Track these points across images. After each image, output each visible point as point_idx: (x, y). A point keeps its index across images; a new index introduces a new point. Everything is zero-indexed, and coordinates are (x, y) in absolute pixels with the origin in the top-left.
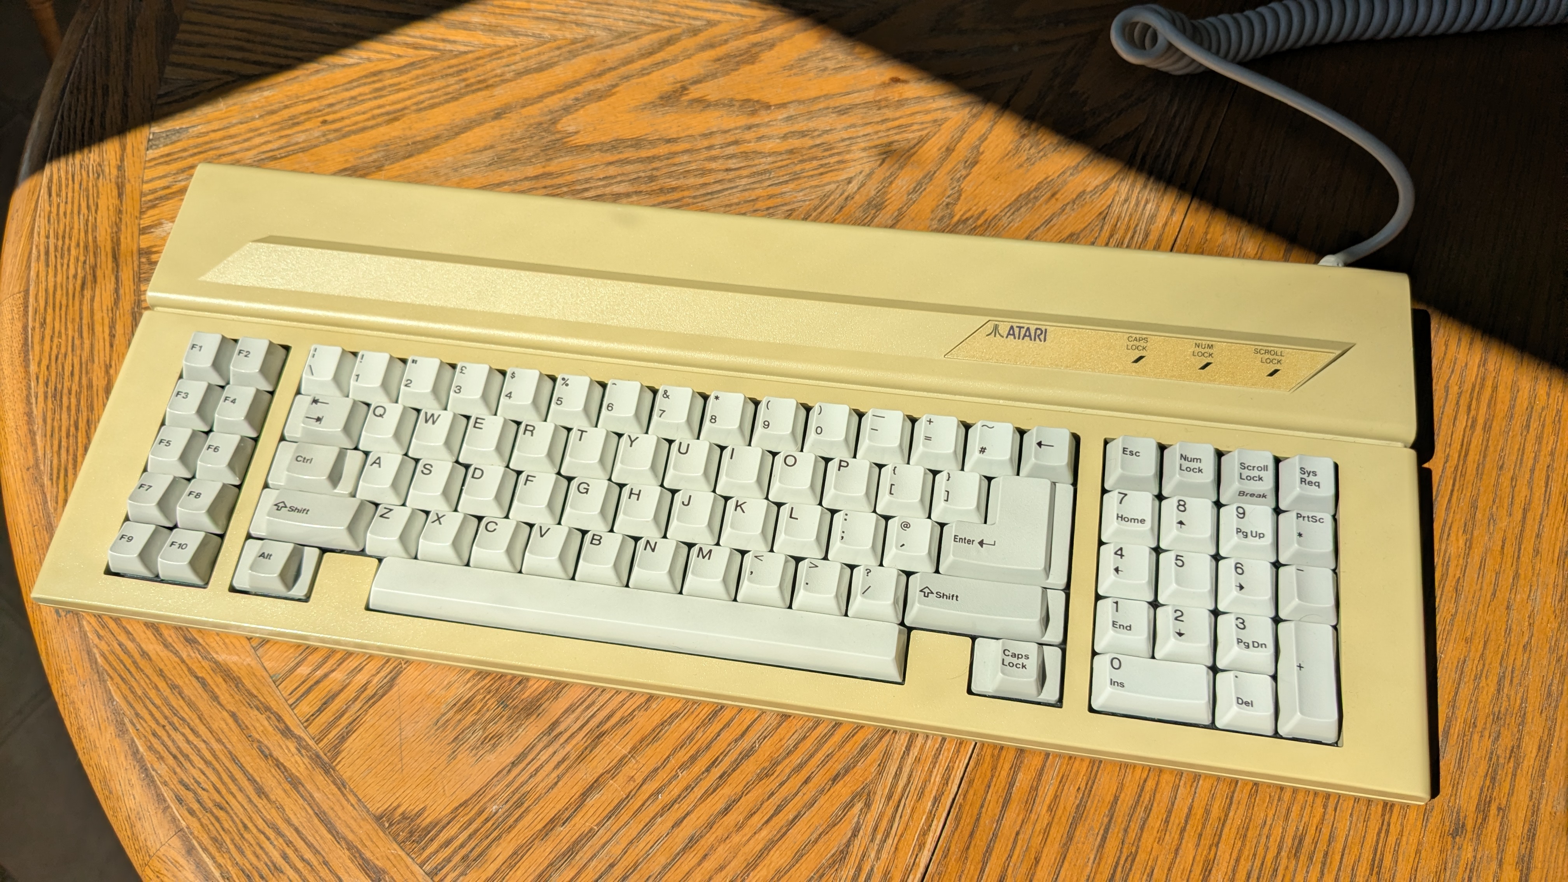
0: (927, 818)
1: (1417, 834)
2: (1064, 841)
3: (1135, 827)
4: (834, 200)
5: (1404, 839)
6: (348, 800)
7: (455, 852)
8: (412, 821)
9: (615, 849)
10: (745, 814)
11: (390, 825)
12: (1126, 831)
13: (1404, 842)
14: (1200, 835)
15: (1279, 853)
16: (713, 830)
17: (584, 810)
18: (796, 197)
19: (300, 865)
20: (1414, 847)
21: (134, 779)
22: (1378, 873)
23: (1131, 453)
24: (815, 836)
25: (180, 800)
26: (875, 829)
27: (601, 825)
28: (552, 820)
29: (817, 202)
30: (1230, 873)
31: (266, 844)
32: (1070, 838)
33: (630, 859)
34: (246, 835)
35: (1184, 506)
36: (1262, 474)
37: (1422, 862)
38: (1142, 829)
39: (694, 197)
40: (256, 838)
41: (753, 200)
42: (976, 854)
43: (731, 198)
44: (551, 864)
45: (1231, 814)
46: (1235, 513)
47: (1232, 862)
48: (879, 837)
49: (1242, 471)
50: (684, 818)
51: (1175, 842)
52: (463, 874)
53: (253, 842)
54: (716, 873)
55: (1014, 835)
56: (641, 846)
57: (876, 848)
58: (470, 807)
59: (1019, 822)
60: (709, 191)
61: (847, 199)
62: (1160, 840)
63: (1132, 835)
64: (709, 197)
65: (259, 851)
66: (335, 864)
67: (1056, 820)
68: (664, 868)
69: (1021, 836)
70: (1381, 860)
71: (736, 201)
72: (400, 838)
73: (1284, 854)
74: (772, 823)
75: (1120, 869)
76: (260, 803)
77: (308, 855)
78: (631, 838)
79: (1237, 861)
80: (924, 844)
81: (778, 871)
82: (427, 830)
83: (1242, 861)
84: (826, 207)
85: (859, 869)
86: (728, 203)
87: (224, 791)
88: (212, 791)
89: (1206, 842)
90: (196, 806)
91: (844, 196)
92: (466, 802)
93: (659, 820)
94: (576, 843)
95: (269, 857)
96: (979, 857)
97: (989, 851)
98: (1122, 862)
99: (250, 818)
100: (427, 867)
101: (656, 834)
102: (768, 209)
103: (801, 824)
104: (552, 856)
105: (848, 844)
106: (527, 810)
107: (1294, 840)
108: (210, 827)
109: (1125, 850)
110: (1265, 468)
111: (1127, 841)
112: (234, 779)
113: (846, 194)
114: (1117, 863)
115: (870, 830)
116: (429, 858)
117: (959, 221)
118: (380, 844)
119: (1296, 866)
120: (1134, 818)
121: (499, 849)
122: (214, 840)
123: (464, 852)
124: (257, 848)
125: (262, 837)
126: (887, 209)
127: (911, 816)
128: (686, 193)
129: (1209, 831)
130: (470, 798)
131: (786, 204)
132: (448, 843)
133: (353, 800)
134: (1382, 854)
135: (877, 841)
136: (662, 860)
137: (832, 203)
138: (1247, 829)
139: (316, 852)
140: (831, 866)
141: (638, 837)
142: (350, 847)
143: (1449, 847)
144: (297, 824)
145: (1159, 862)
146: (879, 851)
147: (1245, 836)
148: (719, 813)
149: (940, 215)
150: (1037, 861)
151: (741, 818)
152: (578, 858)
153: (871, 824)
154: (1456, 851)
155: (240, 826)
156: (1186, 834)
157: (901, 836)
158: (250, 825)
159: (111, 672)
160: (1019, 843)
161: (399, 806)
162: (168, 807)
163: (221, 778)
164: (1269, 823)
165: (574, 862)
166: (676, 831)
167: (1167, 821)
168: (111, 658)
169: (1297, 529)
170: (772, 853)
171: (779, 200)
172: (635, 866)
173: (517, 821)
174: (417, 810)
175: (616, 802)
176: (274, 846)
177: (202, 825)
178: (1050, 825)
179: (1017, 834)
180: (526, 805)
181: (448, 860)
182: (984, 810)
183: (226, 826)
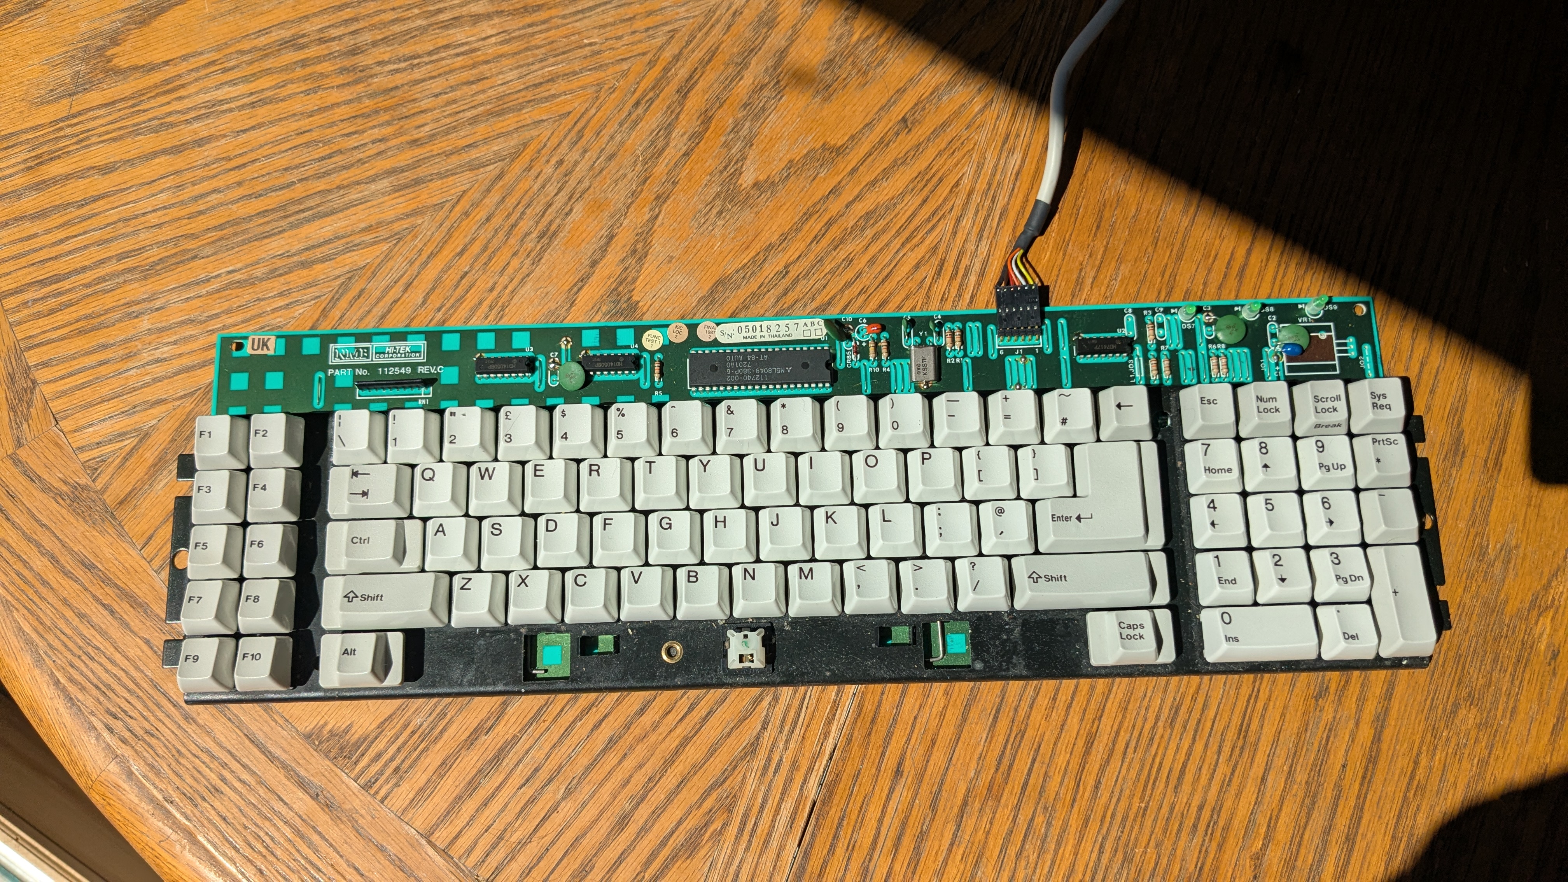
0: (832, 707)
1: (1284, 698)
2: (959, 722)
3: (1024, 706)
4: (721, 16)
5: (1272, 704)
6: (276, 722)
7: (386, 765)
8: (341, 737)
9: (538, 754)
10: (661, 712)
11: (320, 743)
12: (1016, 710)
13: (1271, 707)
14: (1085, 710)
15: (1156, 723)
16: (631, 730)
17: (506, 718)
18: (677, 14)
19: (238, 785)
20: (1280, 711)
21: (62, 710)
22: (1245, 737)
24: (727, 730)
25: (111, 730)
26: (783, 722)
27: (523, 731)
28: (476, 730)
29: (701, 19)
30: (1110, 744)
31: (203, 768)
32: (964, 718)
33: (554, 763)
34: (182, 761)
37: (1286, 724)
38: (1031, 707)
39: (564, 17)
40: (191, 762)
41: (630, 19)
42: (877, 739)
43: (605, 16)
44: (480, 771)
45: (1115, 689)
47: (1113, 734)
48: (787, 728)
50: (603, 720)
51: (1062, 718)
52: (397, 785)
53: (190, 767)
54: (636, 771)
55: (912, 719)
56: (563, 750)
57: (784, 738)
58: (396, 721)
59: (917, 707)
60: (580, 8)
61: (734, 13)
62: (1047, 717)
63: (1022, 713)
64: (581, 16)
65: (198, 776)
66: (273, 783)
67: (951, 703)
68: (587, 768)
69: (919, 720)
70: (1249, 725)
71: (611, 20)
72: (332, 755)
73: (1161, 724)
74: (686, 721)
75: (1009, 746)
76: (191, 729)
77: (245, 776)
78: (553, 743)
79: (1118, 732)
80: (829, 732)
81: (694, 766)
82: (357, 745)
83: (1122, 733)
84: (713, 26)
85: (769, 759)
86: (602, 23)
87: (152, 718)
88: (142, 719)
89: (1090, 716)
90: (127, 735)
91: (731, 11)
92: (390, 716)
93: (579, 724)
94: (501, 750)
95: (208, 780)
96: (880, 742)
97: (889, 735)
98: (1012, 739)
99: (183, 743)
100: (362, 781)
101: (576, 737)
102: (647, 30)
103: (713, 720)
104: (479, 765)
105: (758, 737)
106: (450, 722)
107: (1170, 710)
108: (145, 754)
109: (1014, 728)
111: (1017, 719)
112: (158, 705)
113: (734, 8)
114: (1007, 741)
115: (778, 722)
116: (362, 772)
117: (859, 39)
118: (313, 760)
119: (1171, 735)
120: (1024, 698)
121: (428, 760)
122: (152, 767)
123: (394, 765)
124: (195, 772)
125: (197, 761)
126: (780, 26)
127: (816, 707)
128: (554, 12)
129: (1093, 706)
130: (394, 713)
131: (666, 24)
132: (378, 756)
133: (281, 721)
134: (1250, 719)
135: (785, 733)
136: (585, 761)
137: (718, 21)
138: (1129, 702)
139: (253, 773)
140: (742, 759)
141: (560, 741)
142: (285, 766)
143: (1312, 709)
144: (229, 748)
145: (1046, 738)
146: (787, 741)
147: (1126, 708)
148: (636, 713)
149: (839, 32)
150: (933, 742)
151: (657, 717)
152: (504, 764)
153: (780, 717)
154: (1317, 713)
155: (174, 752)
156: (1072, 710)
157: (808, 726)
158: (183, 750)
159: (14, 602)
160: (918, 726)
161: (326, 724)
162: (99, 735)
163: (146, 706)
164: (1148, 695)
165: (501, 768)
166: (596, 733)
167: (1054, 699)
168: (12, 588)
170: (687, 749)
171: (659, 17)
172: (560, 768)
173: (441, 732)
174: (344, 727)
175: (536, 709)
176: (210, 769)
177: (136, 751)
178: (945, 708)
179: (916, 718)
180: (449, 716)
181: (381, 773)
182: (885, 697)
183: (160, 751)
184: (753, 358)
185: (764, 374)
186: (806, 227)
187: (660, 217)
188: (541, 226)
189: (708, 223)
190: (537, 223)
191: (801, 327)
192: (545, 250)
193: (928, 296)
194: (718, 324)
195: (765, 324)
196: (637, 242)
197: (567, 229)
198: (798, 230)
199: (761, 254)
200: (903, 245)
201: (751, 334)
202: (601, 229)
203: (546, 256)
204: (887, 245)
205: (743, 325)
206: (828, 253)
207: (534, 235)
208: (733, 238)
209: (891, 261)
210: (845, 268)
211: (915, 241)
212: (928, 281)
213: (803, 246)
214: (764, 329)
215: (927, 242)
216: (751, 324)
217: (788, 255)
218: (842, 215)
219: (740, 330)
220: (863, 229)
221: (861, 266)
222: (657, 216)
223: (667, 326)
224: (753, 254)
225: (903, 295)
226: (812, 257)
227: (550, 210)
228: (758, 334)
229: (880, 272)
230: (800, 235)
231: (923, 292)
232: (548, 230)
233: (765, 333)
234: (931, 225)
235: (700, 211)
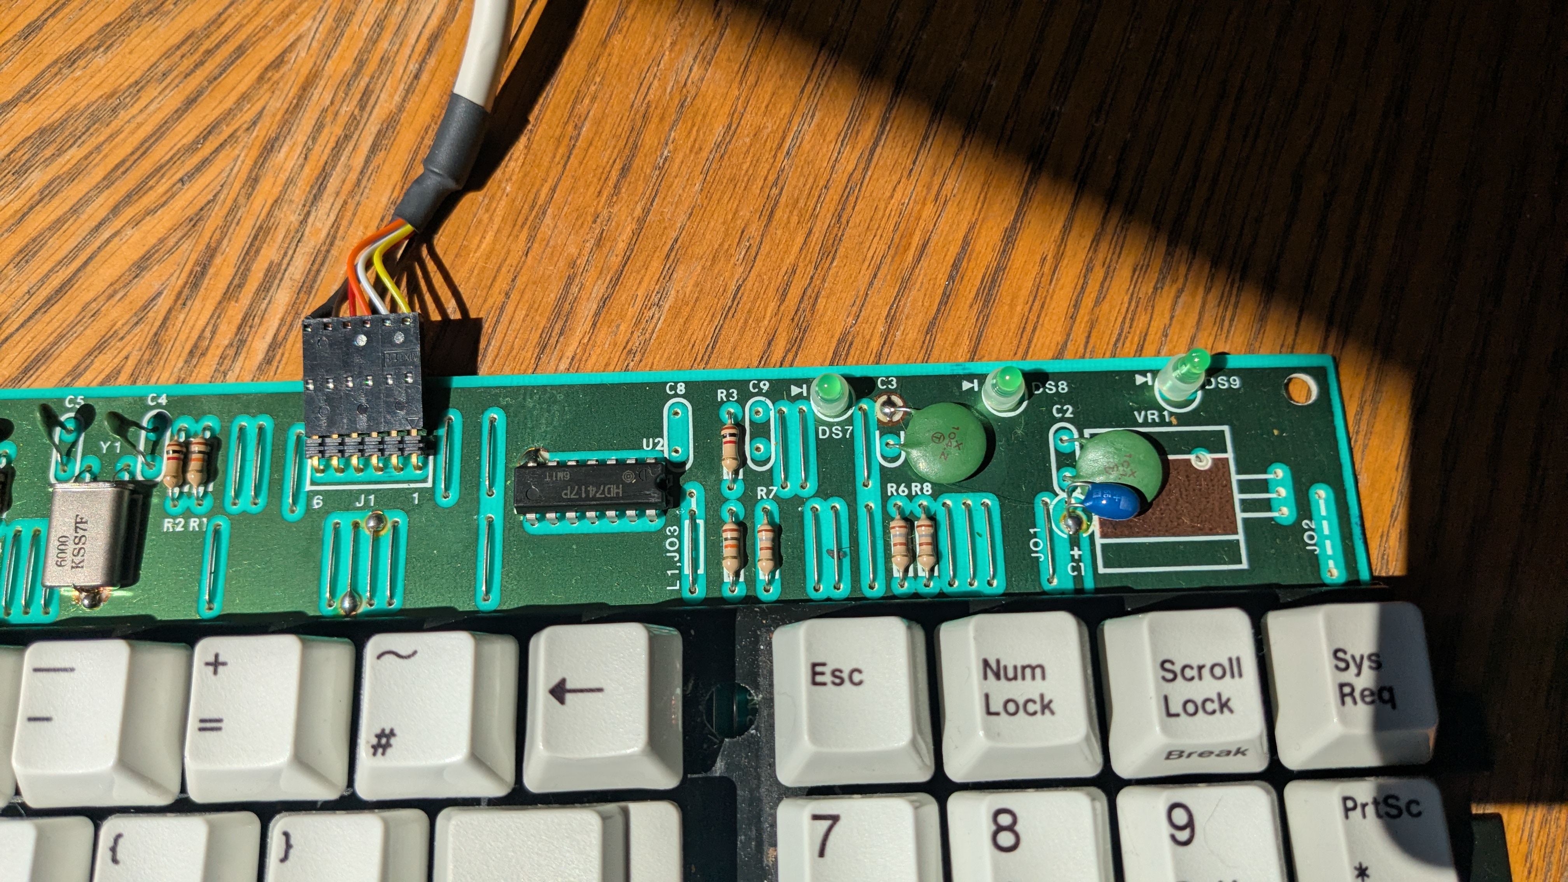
23: (838, 678)
35: (1011, 828)
36: (1228, 687)
46: (1166, 830)
49: (1168, 688)
110: (1234, 668)
169: (1352, 851)
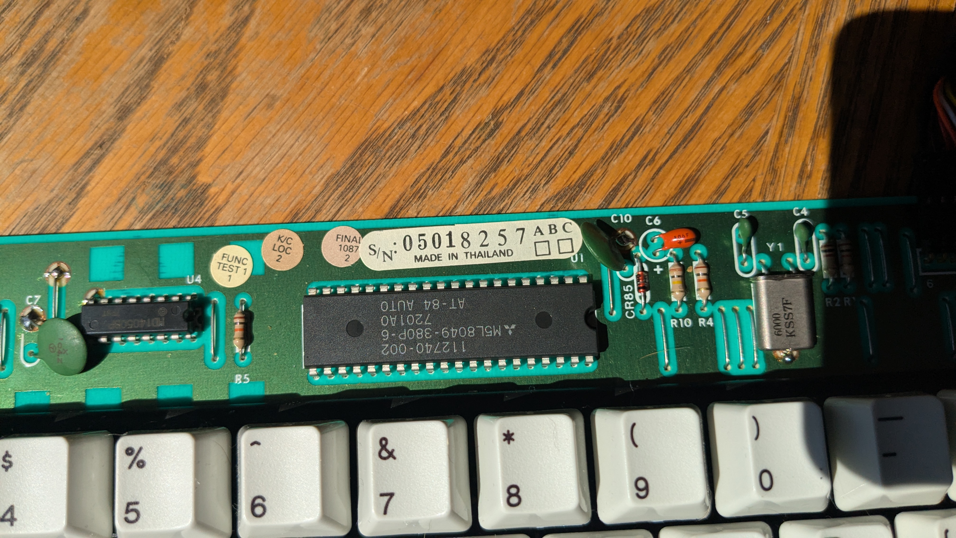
184: (436, 305)
185: (458, 340)
186: (532, 38)
187: (253, 23)
188: (29, 44)
189: (344, 31)
190: (23, 37)
191: (530, 237)
192: (34, 89)
193: (773, 170)
194: (363, 232)
195: (458, 230)
196: (206, 69)
197: (77, 46)
198: (517, 43)
199: (447, 90)
200: (719, 70)
201: (430, 250)
202: (141, 46)
203: (36, 100)
204: (688, 70)
205: (414, 232)
206: (575, 87)
207: (15, 61)
208: (392, 60)
209: (698, 101)
210: (609, 116)
211: (743, 61)
212: (771, 140)
213: (526, 73)
214: (457, 240)
215: (765, 65)
216: (429, 232)
217: (497, 92)
218: (600, 14)
219: (407, 243)
220: (642, 39)
221: (641, 110)
222: (246, 20)
223: (261, 236)
224: (430, 90)
225: (724, 167)
226: (544, 93)
227: (47, 13)
228: (444, 250)
229: (679, 122)
230: (520, 53)
231: (764, 160)
232: (41, 49)
233: (458, 249)
234: (767, 33)
235: (329, 10)
